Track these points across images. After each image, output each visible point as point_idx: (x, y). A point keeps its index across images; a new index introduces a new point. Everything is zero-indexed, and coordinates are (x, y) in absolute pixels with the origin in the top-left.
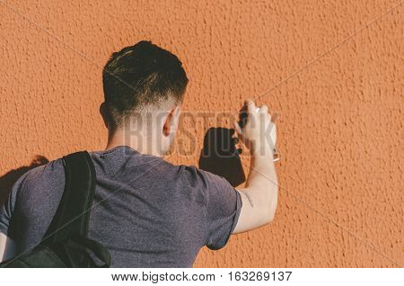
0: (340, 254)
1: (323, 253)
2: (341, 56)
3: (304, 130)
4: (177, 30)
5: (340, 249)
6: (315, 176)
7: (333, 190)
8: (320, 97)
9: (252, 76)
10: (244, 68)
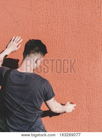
0: (90, 103)
1: (85, 103)
2: (93, 49)
3: (81, 70)
4: (47, 42)
5: (90, 102)
6: (84, 82)
7: (89, 86)
8: (87, 61)
9: (67, 55)
10: (66, 53)
